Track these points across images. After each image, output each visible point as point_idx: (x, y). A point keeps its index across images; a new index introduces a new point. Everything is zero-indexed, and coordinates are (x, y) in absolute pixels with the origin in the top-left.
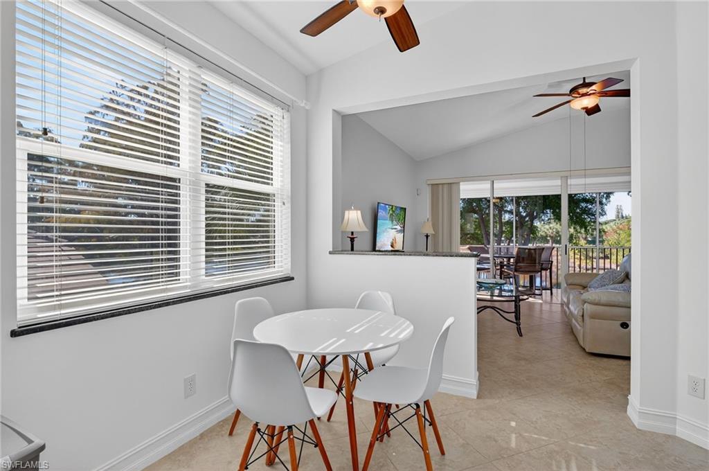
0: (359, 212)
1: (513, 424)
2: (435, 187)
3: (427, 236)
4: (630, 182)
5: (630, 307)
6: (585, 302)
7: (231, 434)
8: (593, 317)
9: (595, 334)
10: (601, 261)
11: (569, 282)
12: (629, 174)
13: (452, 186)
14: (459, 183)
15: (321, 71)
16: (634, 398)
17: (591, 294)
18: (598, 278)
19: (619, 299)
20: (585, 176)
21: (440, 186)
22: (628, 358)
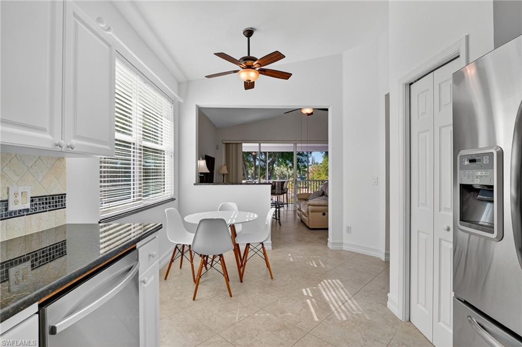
0: (205, 161)
1: (290, 255)
2: (227, 145)
3: (224, 175)
4: (328, 147)
5: (328, 206)
6: (309, 205)
7: (166, 279)
8: (312, 212)
9: (314, 220)
10: (304, 189)
11: (299, 198)
12: (328, 143)
13: (238, 145)
14: (241, 144)
15: (188, 82)
16: (330, 239)
17: (310, 202)
18: (312, 195)
19: (322, 202)
20: (307, 143)
21: (231, 145)
22: (327, 229)
